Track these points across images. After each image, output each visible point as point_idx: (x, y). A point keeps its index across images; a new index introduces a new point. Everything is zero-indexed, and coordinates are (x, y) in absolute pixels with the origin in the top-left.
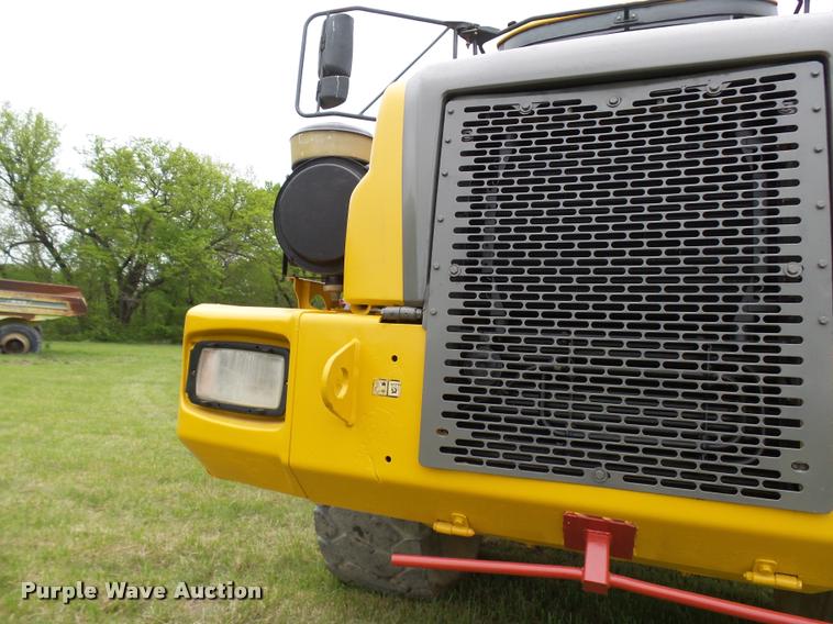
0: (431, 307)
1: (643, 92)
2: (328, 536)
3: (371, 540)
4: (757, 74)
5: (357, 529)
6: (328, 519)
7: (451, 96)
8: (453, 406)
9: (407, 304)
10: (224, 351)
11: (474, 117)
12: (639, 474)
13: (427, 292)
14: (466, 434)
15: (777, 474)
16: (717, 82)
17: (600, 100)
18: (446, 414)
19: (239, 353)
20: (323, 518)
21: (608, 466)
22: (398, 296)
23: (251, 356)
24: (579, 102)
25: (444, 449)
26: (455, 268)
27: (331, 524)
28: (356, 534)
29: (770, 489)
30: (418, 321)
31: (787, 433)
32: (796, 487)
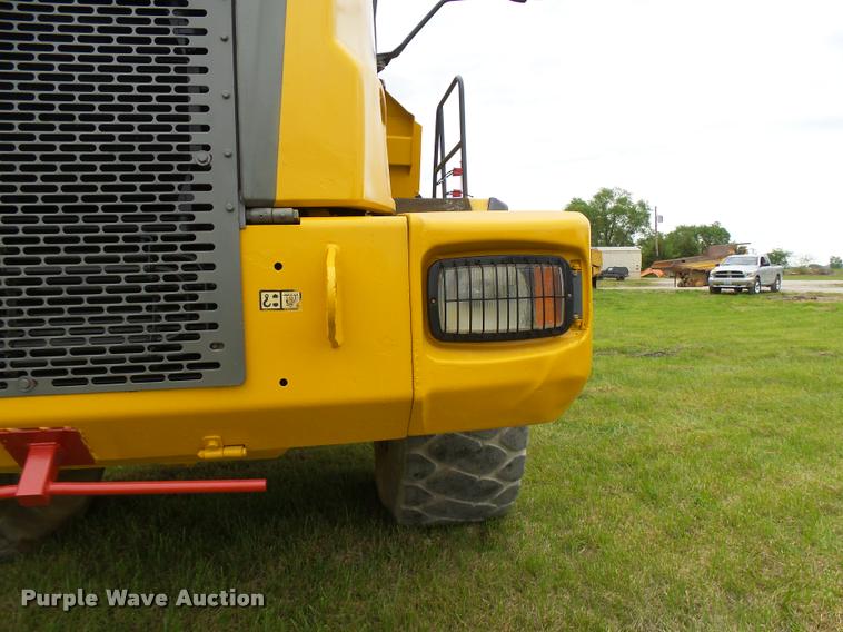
12: (68, 378)
15: (197, 356)
21: (36, 374)
29: (190, 371)
31: (205, 316)
32: (216, 365)
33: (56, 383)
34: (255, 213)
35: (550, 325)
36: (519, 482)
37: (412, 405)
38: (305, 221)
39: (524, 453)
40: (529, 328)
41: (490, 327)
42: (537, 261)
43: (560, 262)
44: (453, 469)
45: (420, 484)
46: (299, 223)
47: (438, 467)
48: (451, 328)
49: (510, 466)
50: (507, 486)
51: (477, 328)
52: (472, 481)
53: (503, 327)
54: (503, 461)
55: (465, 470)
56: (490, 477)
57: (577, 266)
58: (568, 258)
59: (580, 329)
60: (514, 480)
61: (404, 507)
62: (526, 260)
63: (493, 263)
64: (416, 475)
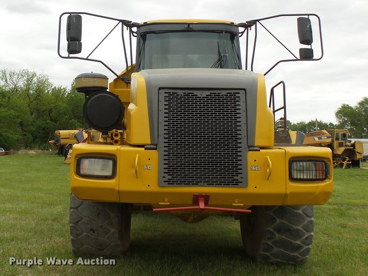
0: (159, 145)
1: (208, 93)
2: (77, 235)
3: (98, 234)
4: (232, 92)
5: (92, 230)
6: (78, 228)
7: (160, 89)
8: (166, 171)
9: (151, 145)
10: (91, 159)
11: (167, 95)
12: (210, 184)
13: (158, 142)
14: (170, 177)
15: (238, 180)
16: (224, 93)
17: (198, 93)
18: (165, 173)
19: (96, 160)
20: (76, 228)
21: (204, 182)
22: (149, 142)
23: (101, 161)
24: (193, 93)
25: (164, 182)
26: (165, 135)
27: (79, 229)
28: (91, 232)
29: (236, 183)
30: (156, 149)
31: (239, 171)
32: (241, 182)
33: (208, 184)
34: (251, 148)
35: (321, 178)
36: (310, 246)
37: (285, 196)
38: (261, 150)
39: (313, 234)
40: (315, 178)
41: (305, 177)
42: (317, 161)
43: (324, 161)
44: (283, 237)
45: (270, 243)
46: (259, 151)
47: (277, 236)
48: (295, 177)
49: (306, 238)
50: (305, 247)
51: (302, 177)
52: (291, 243)
53: (308, 177)
54: (304, 236)
55: (288, 238)
56: (298, 242)
57: (328, 163)
58: (326, 161)
59: (330, 179)
60: (308, 245)
61: (262, 253)
62: (314, 161)
63: (306, 161)
64: (268, 238)
